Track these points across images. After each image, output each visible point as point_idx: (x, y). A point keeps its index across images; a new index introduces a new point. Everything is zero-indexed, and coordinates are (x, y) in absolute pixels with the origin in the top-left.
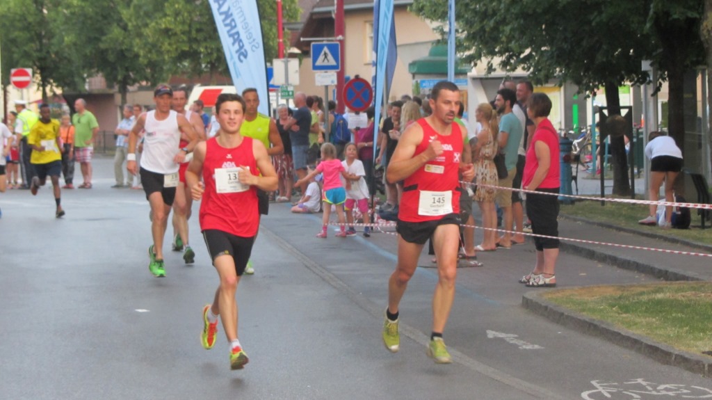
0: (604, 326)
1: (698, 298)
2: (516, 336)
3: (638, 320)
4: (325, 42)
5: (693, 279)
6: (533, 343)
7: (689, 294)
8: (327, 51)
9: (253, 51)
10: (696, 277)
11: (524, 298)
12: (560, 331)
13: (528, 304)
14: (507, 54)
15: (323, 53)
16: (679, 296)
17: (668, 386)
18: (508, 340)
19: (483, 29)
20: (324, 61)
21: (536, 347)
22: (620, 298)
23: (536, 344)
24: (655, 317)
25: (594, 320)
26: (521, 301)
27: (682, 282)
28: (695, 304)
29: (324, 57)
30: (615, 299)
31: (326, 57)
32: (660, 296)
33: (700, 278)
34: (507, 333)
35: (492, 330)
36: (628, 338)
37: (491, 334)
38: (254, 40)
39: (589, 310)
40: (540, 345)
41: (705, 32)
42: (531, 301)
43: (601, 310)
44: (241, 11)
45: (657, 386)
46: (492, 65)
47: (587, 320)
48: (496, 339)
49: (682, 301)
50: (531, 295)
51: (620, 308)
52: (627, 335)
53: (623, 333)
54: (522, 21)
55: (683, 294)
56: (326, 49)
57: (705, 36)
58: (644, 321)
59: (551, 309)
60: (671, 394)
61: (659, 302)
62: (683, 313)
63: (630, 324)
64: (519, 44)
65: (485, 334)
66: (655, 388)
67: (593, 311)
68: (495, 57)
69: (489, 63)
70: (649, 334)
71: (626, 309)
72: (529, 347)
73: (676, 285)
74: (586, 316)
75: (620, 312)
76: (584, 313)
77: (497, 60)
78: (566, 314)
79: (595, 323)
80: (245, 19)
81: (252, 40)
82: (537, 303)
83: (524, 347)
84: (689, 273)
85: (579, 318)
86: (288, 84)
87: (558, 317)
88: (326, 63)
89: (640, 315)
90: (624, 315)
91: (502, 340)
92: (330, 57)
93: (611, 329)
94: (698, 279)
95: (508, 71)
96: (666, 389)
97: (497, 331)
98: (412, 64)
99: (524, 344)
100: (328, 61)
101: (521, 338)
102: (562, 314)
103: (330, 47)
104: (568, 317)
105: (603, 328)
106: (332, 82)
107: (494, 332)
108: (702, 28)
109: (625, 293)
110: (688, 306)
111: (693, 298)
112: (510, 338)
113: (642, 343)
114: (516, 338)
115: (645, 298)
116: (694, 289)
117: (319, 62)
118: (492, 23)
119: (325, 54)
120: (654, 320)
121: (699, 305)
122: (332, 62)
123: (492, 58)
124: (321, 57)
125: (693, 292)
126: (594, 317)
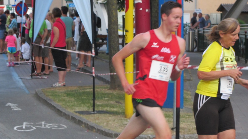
2: (17, 105)
17: (51, 124)
18: (12, 106)
21: (20, 109)
22: (73, 91)
30: (71, 91)
32: (88, 90)
34: (14, 104)
37: (8, 104)
39: (54, 95)
45: (47, 124)
51: (67, 94)
59: (38, 95)
60: (49, 127)
65: (6, 104)
66: (45, 126)
70: (63, 104)
72: (16, 109)
76: (51, 96)
89: (70, 97)
96: (49, 126)
107: (10, 104)
112: (14, 106)
115: (82, 91)
120: (73, 99)
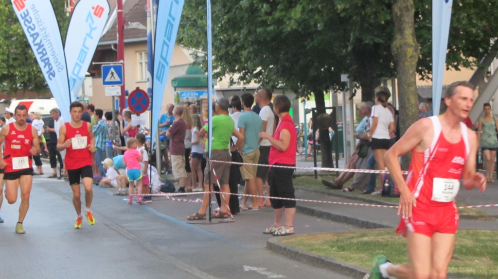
0: (328, 260)
1: (393, 240)
3: (352, 256)
4: (112, 65)
5: (387, 227)
6: (278, 273)
7: (386, 237)
8: (114, 71)
9: (59, 72)
10: (389, 225)
11: (268, 243)
12: (295, 265)
13: (271, 247)
14: (243, 71)
15: (110, 72)
16: (380, 239)
18: (259, 272)
19: (227, 53)
20: (111, 78)
21: (281, 276)
22: (337, 241)
23: (280, 274)
24: (364, 254)
25: (321, 256)
26: (266, 245)
27: (380, 229)
28: (392, 243)
29: (111, 75)
30: (334, 242)
31: (113, 75)
32: (365, 239)
33: (392, 226)
34: (258, 267)
35: (248, 265)
36: (347, 268)
37: (247, 268)
38: (60, 64)
39: (316, 249)
40: (283, 275)
41: (395, 49)
42: (274, 244)
43: (325, 250)
44: (50, 43)
46: (233, 80)
47: (316, 256)
48: (251, 272)
49: (382, 242)
50: (273, 240)
51: (339, 248)
52: (345, 266)
53: (343, 265)
54: (256, 47)
55: (382, 237)
56: (112, 70)
57: (395, 52)
58: (356, 256)
59: (289, 250)
61: (366, 243)
62: (383, 250)
63: (346, 259)
64: (253, 64)
65: (243, 268)
67: (319, 250)
68: (235, 74)
69: (231, 78)
70: (361, 265)
71: (342, 248)
72: (275, 276)
73: (376, 231)
74: (315, 254)
75: (338, 250)
76: (313, 252)
77: (236, 76)
78: (300, 252)
79: (323, 258)
80: (52, 49)
81: (58, 63)
82: (278, 246)
83: (272, 276)
84: (385, 223)
85: (310, 255)
86: (85, 96)
87: (294, 255)
88: (113, 80)
89: (353, 252)
90: (342, 253)
91: (255, 272)
92: (116, 75)
93: (333, 262)
94: (391, 227)
95: (245, 84)
97: (251, 266)
98: (174, 80)
99: (272, 275)
100: (114, 78)
101: (268, 270)
102: (297, 253)
103: (115, 68)
104: (301, 255)
105: (328, 262)
106: (118, 93)
107: (249, 267)
108: (392, 46)
109: (341, 238)
110: (386, 245)
111: (390, 240)
112: (261, 270)
113: (357, 271)
114: (265, 270)
115: (355, 241)
116: (389, 233)
117: (108, 79)
118: (234, 48)
119: (112, 73)
120: (363, 255)
121: (394, 244)
122: (117, 79)
123: (233, 75)
124: (109, 75)
125: (390, 236)
126: (320, 254)
